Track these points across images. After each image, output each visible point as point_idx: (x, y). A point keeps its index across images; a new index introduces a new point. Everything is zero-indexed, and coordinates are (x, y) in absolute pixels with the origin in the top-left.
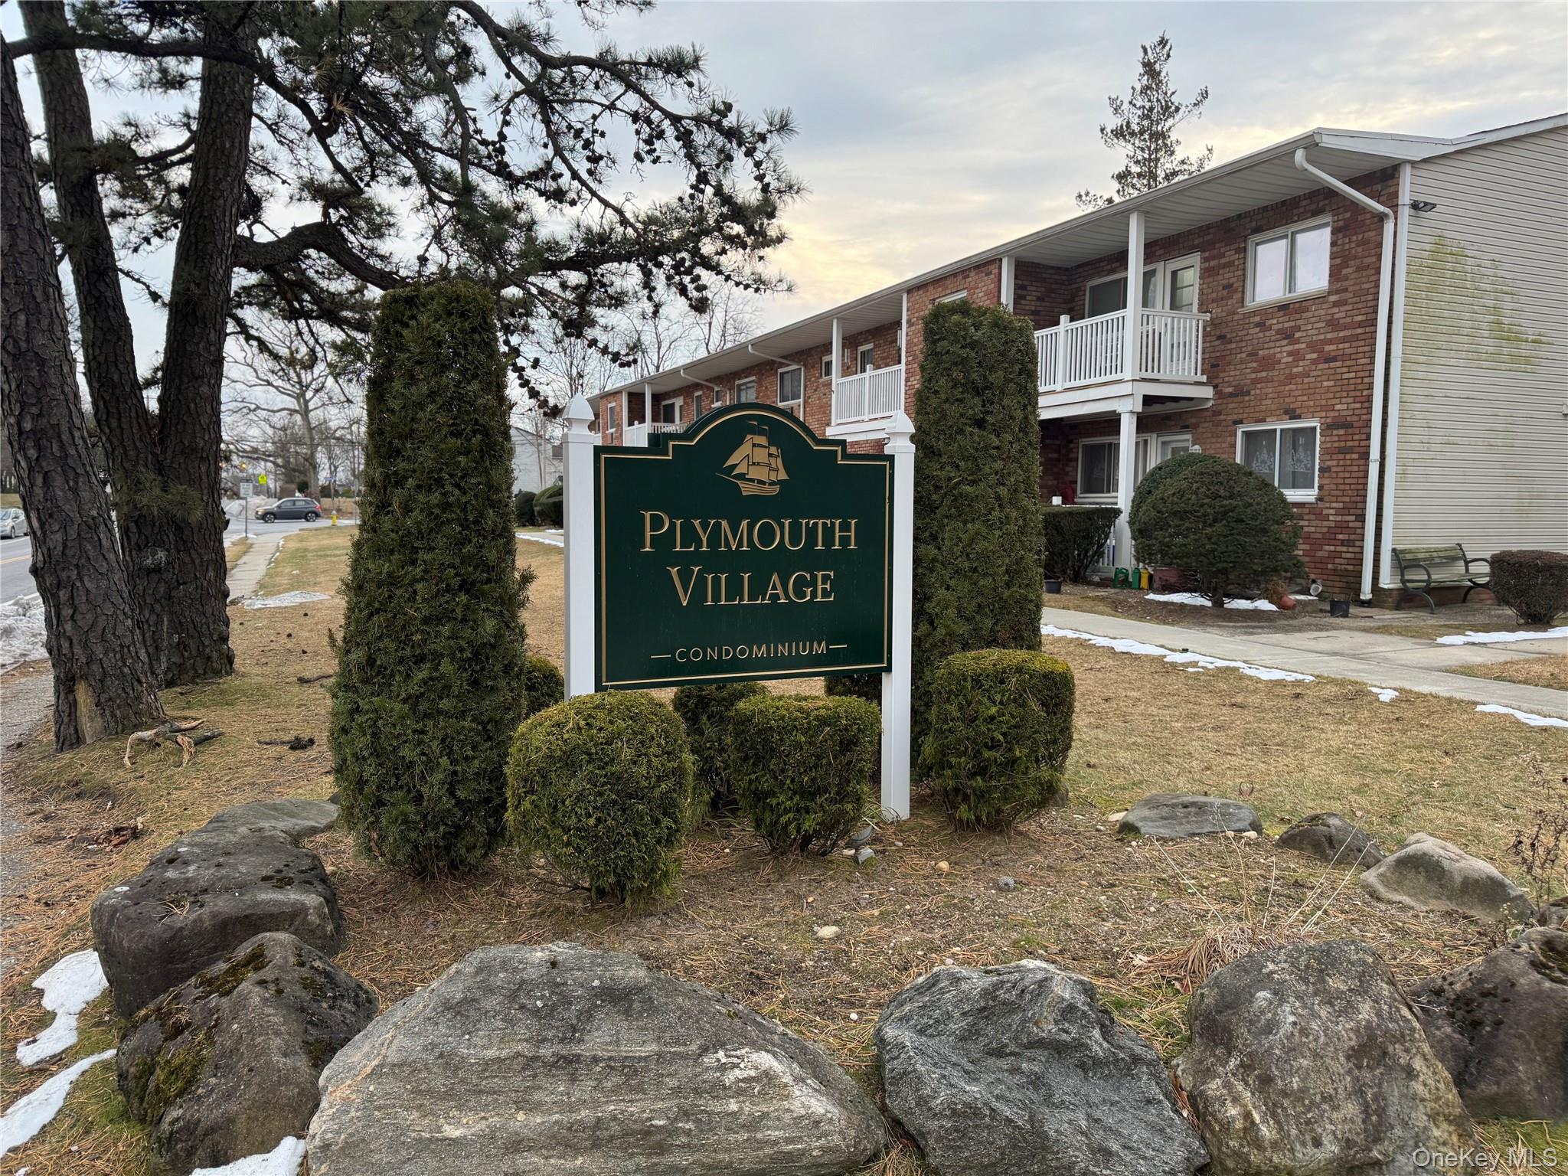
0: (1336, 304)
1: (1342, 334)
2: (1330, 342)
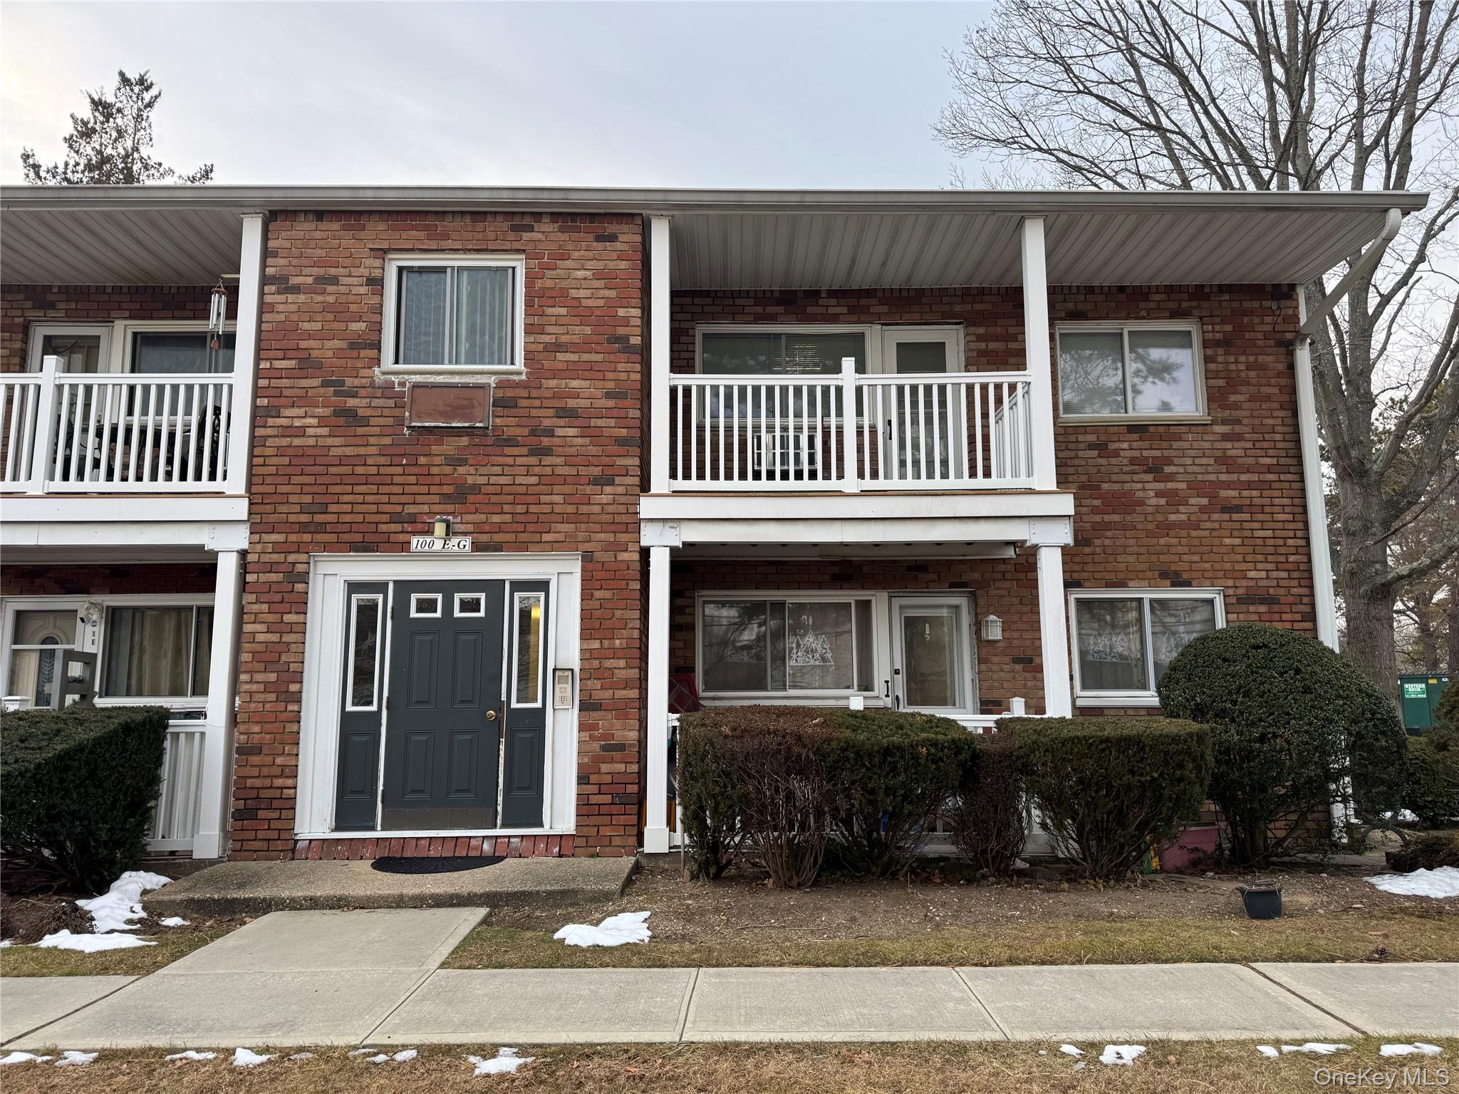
0: (1225, 437)
1: (1244, 477)
2: (1228, 485)
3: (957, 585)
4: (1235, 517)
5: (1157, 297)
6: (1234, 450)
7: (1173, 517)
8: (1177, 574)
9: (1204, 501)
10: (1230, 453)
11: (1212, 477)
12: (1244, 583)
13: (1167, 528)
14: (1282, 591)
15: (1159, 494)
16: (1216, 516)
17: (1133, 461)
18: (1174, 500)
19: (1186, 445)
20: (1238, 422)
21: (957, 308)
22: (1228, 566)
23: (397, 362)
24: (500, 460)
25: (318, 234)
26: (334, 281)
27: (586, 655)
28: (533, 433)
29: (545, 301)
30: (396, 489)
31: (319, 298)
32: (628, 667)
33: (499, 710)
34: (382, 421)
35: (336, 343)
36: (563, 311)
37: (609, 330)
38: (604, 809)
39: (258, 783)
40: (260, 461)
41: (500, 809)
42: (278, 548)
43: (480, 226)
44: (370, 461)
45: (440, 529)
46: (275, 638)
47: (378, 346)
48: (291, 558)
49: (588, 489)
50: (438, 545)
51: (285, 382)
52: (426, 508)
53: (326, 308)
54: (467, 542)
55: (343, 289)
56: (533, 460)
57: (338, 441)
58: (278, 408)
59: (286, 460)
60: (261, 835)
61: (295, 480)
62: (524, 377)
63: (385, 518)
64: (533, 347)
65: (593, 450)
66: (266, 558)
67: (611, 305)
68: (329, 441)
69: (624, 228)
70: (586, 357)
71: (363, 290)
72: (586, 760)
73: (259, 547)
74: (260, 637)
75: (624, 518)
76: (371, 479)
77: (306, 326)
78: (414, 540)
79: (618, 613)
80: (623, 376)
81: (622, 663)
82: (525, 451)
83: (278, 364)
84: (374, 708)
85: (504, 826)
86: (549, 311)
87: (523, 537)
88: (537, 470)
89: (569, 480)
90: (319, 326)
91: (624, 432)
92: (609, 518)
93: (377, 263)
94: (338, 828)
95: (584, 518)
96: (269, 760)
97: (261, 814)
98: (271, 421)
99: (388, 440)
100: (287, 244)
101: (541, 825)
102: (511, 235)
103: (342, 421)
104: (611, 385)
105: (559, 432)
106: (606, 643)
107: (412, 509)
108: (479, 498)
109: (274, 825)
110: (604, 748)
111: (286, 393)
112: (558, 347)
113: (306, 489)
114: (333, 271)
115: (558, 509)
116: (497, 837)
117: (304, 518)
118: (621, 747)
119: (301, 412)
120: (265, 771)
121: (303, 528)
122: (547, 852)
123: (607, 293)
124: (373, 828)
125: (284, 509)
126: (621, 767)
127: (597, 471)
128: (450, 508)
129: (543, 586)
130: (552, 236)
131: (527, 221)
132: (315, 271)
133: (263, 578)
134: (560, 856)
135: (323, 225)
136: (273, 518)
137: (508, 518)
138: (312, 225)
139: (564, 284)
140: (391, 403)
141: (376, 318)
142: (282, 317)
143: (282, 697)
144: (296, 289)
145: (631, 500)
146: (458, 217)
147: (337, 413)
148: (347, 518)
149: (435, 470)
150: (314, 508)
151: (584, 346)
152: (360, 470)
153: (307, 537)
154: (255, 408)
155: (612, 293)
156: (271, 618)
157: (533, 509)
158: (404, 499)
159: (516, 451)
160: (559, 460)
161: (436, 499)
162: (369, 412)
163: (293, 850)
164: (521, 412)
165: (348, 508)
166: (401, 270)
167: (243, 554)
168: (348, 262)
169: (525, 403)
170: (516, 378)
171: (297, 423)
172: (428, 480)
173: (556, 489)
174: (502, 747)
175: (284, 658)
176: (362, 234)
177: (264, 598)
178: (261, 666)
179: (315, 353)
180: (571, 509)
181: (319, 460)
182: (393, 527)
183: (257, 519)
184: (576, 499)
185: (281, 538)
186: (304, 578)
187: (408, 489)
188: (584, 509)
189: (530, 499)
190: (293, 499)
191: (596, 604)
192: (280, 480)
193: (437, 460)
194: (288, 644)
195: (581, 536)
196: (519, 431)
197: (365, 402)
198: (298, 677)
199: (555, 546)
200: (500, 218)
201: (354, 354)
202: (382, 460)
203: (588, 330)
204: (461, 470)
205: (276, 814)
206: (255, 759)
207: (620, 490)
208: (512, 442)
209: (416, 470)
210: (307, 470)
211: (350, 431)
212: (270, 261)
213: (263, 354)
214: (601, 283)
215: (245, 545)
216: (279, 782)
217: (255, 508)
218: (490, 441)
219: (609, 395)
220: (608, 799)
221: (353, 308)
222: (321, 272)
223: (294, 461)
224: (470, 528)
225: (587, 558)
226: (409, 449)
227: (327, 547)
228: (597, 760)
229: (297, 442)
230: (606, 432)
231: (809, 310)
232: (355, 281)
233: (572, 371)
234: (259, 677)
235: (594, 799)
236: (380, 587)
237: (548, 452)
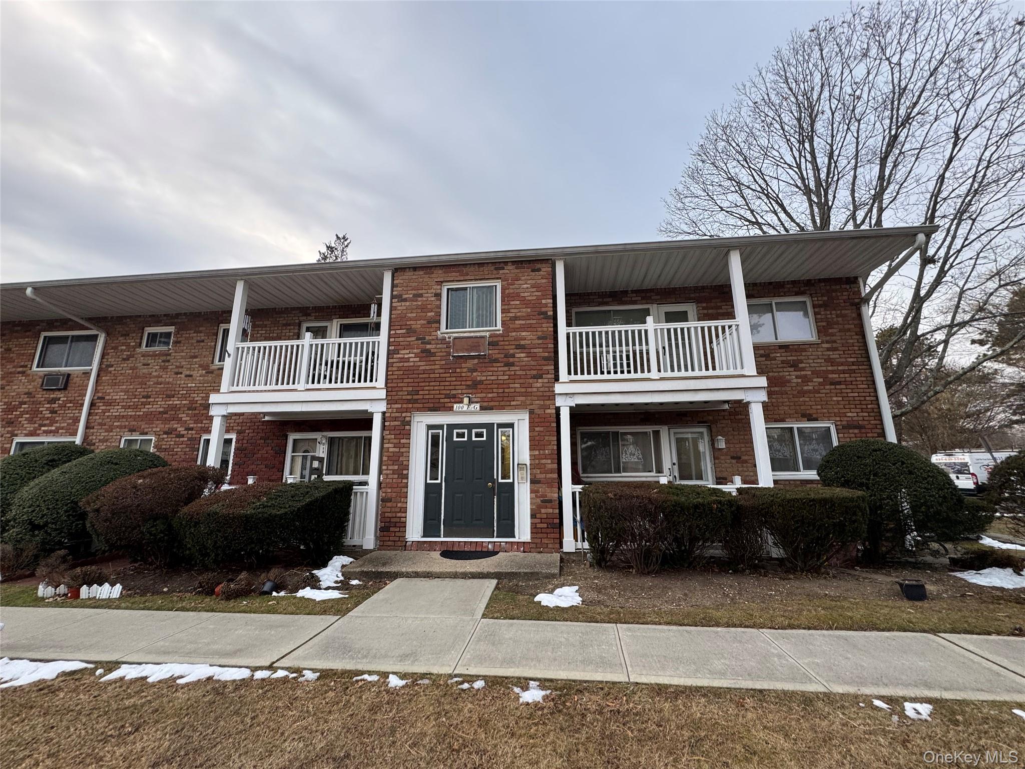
3: (701, 422)
4: (838, 387)
5: (788, 286)
6: (834, 355)
7: (805, 388)
8: (810, 415)
9: (821, 380)
10: (831, 357)
11: (824, 368)
12: (845, 419)
13: (803, 393)
14: (866, 423)
15: (797, 377)
16: (827, 387)
17: (783, 362)
18: (806, 380)
19: (809, 353)
20: (835, 342)
21: (692, 295)
22: (836, 411)
23: (447, 329)
24: (492, 369)
25: (414, 277)
26: (421, 295)
27: (532, 458)
28: (506, 356)
29: (509, 299)
30: (447, 383)
31: (415, 303)
32: (552, 463)
33: (493, 483)
34: (441, 354)
35: (422, 322)
36: (518, 302)
37: (538, 309)
38: (543, 531)
39: (390, 515)
40: (391, 373)
41: (495, 529)
42: (399, 411)
43: (482, 269)
44: (436, 372)
45: (466, 400)
46: (397, 450)
47: (439, 322)
48: (404, 415)
49: (531, 381)
50: (465, 408)
51: (401, 339)
52: (460, 391)
53: (418, 307)
54: (478, 406)
55: (424, 299)
56: (506, 368)
57: (422, 363)
58: (398, 350)
59: (402, 372)
60: (391, 539)
61: (405, 380)
62: (501, 332)
63: (443, 396)
64: (505, 319)
65: (533, 363)
66: (393, 415)
67: (539, 299)
68: (419, 364)
69: (544, 265)
70: (528, 322)
71: (433, 299)
72: (534, 507)
73: (390, 410)
74: (391, 450)
75: (548, 394)
76: (437, 379)
77: (410, 315)
78: (455, 406)
79: (546, 438)
80: (545, 329)
81: (549, 461)
82: (502, 364)
83: (398, 332)
84: (439, 481)
85: (497, 537)
86: (512, 303)
87: (502, 403)
88: (508, 373)
89: (522, 377)
90: (415, 315)
91: (546, 354)
92: (541, 394)
93: (439, 287)
94: (424, 536)
95: (530, 394)
96: (395, 505)
97: (392, 529)
98: (395, 356)
99: (444, 362)
100: (402, 282)
101: (514, 537)
102: (495, 272)
103: (424, 355)
104: (540, 333)
105: (517, 355)
106: (541, 452)
107: (454, 392)
108: (482, 386)
109: (397, 534)
110: (542, 501)
111: (401, 343)
112: (516, 318)
113: (410, 385)
114: (420, 292)
115: (517, 390)
116: (495, 542)
117: (409, 397)
118: (550, 501)
119: (407, 351)
120: (393, 510)
121: (409, 401)
122: (518, 550)
123: (537, 293)
124: (439, 536)
125: (401, 393)
126: (551, 511)
127: (535, 372)
128: (470, 391)
129: (511, 425)
130: (512, 271)
131: (502, 265)
132: (413, 292)
133: (393, 423)
134: (524, 552)
135: (417, 273)
136: (396, 397)
137: (495, 395)
138: (412, 273)
139: (518, 291)
140: (445, 346)
141: (438, 310)
142: (400, 312)
143: (400, 476)
144: (405, 300)
145: (551, 385)
146: (472, 266)
147: (422, 352)
148: (427, 397)
149: (463, 374)
150: (413, 393)
151: (528, 317)
152: (432, 376)
153: (410, 406)
154: (389, 350)
155: (539, 294)
156: (395, 441)
157: (506, 390)
158: (451, 388)
159: (498, 365)
160: (517, 368)
161: (464, 387)
162: (435, 350)
163: (405, 546)
164: (500, 347)
165: (427, 392)
166: (448, 289)
167: (384, 413)
168: (427, 287)
169: (502, 343)
170: (498, 332)
171: (406, 356)
172: (461, 379)
173: (517, 381)
174: (495, 500)
175: (401, 459)
176: (433, 276)
177: (392, 432)
178: (391, 463)
179: (413, 326)
180: (523, 390)
181: (415, 372)
182: (446, 400)
183: (390, 398)
184: (526, 385)
185: (399, 406)
186: (409, 423)
187: (452, 383)
188: (529, 390)
189: (505, 386)
190: (404, 389)
191: (536, 434)
192: (399, 381)
193: (465, 370)
194: (403, 452)
195: (528, 402)
196: (499, 356)
197: (434, 346)
198: (407, 467)
199: (516, 407)
200: (490, 265)
201: (430, 325)
202: (441, 371)
203: (529, 310)
204: (475, 374)
205: (398, 529)
206: (389, 504)
207: (546, 381)
208: (496, 361)
209: (455, 375)
210: (410, 376)
211: (428, 359)
212: (395, 289)
213: (392, 328)
214: (534, 290)
215: (385, 410)
216: (399, 515)
217: (389, 393)
218: (487, 361)
219: (539, 338)
220: (545, 525)
221: (429, 306)
222: (415, 292)
223: (405, 373)
224: (479, 400)
225: (531, 413)
226: (452, 366)
227: (418, 409)
228: (539, 507)
229: (406, 364)
230: (538, 355)
231: (623, 299)
232: (430, 295)
233: (522, 328)
234: (390, 467)
235: (539, 526)
236: (440, 427)
237: (513, 364)
